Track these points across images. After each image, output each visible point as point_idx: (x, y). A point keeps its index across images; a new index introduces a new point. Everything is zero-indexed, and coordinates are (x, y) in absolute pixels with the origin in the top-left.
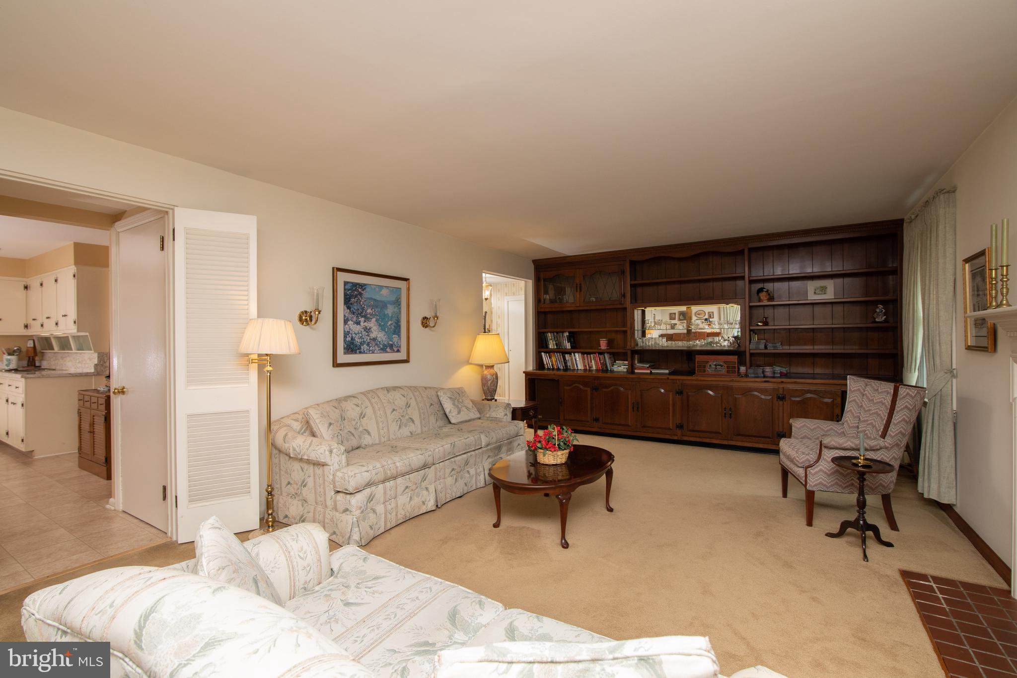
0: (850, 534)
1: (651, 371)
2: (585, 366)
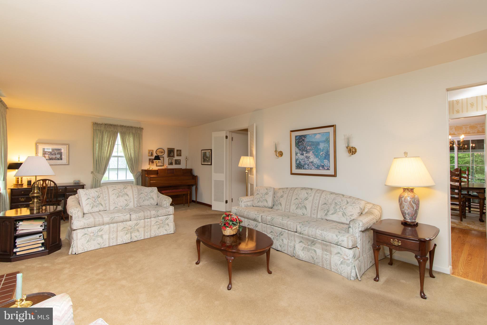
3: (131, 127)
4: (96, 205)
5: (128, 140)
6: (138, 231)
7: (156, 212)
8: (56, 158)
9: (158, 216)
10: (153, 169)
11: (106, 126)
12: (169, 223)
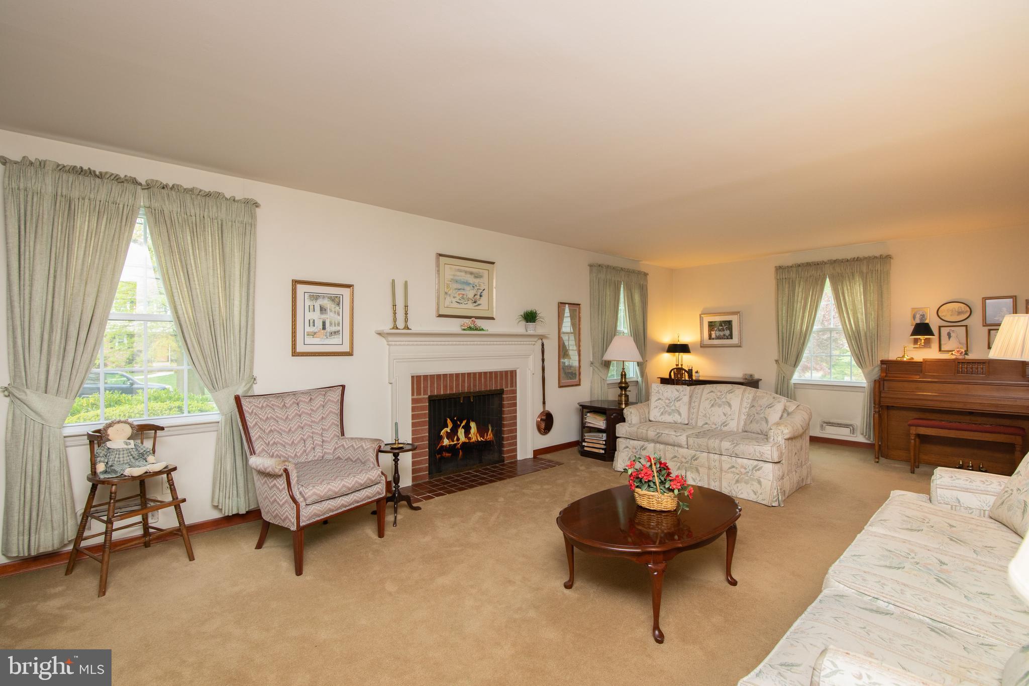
3: (855, 259)
4: (670, 412)
5: (849, 291)
6: (697, 471)
7: (733, 446)
8: (724, 335)
9: (737, 456)
10: (912, 358)
11: (800, 269)
12: (761, 479)
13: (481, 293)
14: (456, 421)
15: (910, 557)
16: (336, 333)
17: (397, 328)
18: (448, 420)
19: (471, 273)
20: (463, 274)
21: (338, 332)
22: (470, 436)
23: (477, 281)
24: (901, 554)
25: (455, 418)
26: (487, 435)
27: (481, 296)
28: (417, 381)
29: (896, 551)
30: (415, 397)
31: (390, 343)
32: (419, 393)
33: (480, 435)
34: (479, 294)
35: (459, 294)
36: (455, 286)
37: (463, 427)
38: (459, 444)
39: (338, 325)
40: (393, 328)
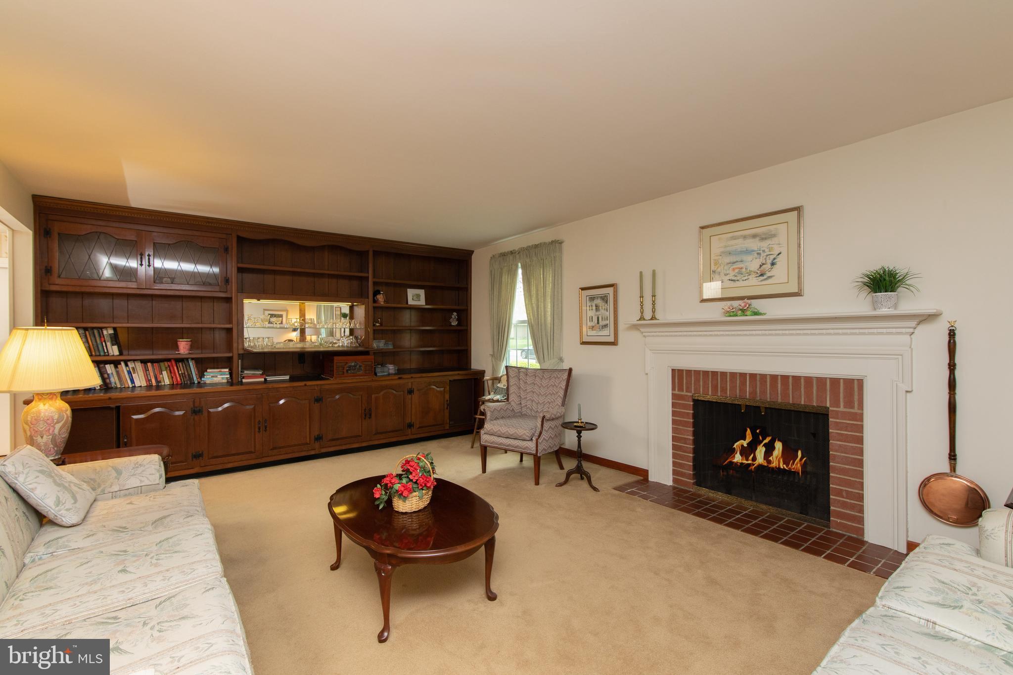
0: (574, 479)
1: (265, 379)
2: (148, 380)
13: (774, 259)
14: (758, 435)
15: (156, 557)
16: (606, 326)
17: (644, 319)
18: (749, 430)
19: (754, 236)
20: (740, 241)
21: (607, 325)
22: (771, 458)
23: (765, 245)
24: (165, 555)
25: (758, 431)
26: (793, 463)
27: (773, 264)
28: (679, 377)
29: (169, 555)
30: (676, 392)
31: (644, 334)
32: (681, 389)
33: (783, 461)
34: (769, 262)
35: (734, 269)
36: (728, 259)
37: (764, 445)
38: (754, 465)
39: (607, 320)
40: (640, 320)
